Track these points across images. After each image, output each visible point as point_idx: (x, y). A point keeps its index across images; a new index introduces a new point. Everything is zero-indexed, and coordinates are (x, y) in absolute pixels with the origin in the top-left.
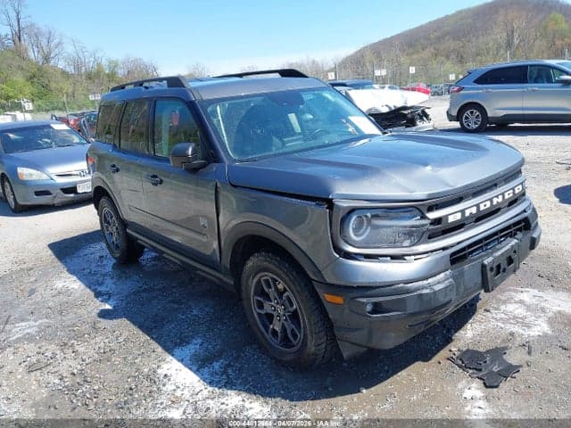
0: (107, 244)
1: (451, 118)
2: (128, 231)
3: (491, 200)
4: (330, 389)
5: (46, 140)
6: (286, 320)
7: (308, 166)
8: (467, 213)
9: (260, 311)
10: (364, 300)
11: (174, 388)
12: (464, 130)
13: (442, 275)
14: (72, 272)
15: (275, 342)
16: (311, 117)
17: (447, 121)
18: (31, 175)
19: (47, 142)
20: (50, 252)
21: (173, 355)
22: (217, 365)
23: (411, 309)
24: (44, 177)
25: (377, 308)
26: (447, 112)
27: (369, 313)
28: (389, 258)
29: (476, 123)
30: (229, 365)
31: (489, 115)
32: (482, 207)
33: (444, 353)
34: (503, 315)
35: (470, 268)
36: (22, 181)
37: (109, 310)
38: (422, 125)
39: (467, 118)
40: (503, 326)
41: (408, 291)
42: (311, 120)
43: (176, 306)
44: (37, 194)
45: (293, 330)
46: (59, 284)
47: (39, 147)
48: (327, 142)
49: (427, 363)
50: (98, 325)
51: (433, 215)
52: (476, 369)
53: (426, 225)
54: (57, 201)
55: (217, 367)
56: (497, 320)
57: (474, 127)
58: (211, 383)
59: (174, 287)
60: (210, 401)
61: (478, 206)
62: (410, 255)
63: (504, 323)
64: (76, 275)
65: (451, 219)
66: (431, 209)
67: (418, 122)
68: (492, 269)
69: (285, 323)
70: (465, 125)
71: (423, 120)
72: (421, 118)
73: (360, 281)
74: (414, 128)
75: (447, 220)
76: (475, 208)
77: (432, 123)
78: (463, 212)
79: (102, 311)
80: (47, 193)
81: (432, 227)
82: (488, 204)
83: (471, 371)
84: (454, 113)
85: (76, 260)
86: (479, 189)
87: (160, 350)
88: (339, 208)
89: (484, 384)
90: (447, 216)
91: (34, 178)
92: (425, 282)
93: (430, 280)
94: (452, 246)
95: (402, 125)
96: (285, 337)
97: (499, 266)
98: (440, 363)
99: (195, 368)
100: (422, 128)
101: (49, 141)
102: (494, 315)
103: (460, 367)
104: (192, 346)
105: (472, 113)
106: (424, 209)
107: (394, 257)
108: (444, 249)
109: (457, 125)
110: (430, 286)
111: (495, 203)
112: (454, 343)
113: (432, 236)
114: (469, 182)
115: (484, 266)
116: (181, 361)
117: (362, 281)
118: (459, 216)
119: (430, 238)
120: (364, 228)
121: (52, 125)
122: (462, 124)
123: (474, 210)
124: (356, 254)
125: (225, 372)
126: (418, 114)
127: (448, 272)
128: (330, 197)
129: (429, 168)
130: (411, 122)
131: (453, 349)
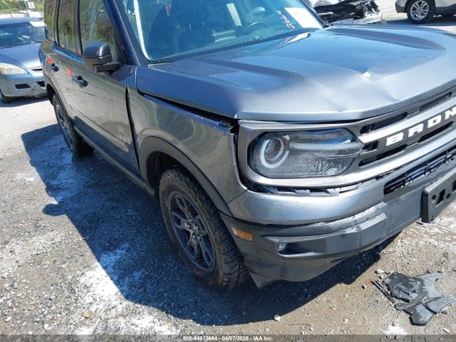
0: (65, 138)
1: (399, 9)
2: (75, 128)
3: (443, 114)
4: (244, 313)
5: (26, 37)
6: (201, 240)
7: (227, 71)
8: (411, 133)
9: (178, 226)
10: (276, 240)
11: (91, 300)
12: (411, 22)
13: (372, 209)
14: (33, 163)
15: (192, 258)
16: (263, 9)
17: (396, 13)
18: (11, 70)
19: (26, 39)
20: (21, 143)
21: (99, 261)
22: (137, 275)
23: (331, 249)
24: (22, 71)
25: (291, 248)
26: (396, 4)
27: (281, 252)
28: (308, 191)
29: (422, 14)
30: (148, 277)
31: (437, 6)
32: (431, 124)
33: (368, 275)
34: (437, 230)
35: (407, 198)
36: (4, 75)
37: (54, 205)
38: (371, 17)
39: (414, 9)
40: (436, 243)
41: (329, 231)
42: (262, 13)
43: (115, 204)
44: (18, 86)
45: (206, 253)
46: (20, 176)
47: (19, 43)
48: (257, 37)
49: (349, 286)
50: (40, 223)
51: (367, 138)
52: (403, 299)
53: (357, 150)
54: (36, 93)
55: (137, 278)
56: (431, 237)
57: (421, 17)
58: (127, 297)
59: (116, 183)
60: (121, 319)
61: (425, 122)
62: (334, 187)
63: (437, 240)
64: (36, 167)
65: (390, 142)
66: (365, 130)
67: (366, 15)
68: (434, 197)
69: (200, 243)
70: (412, 15)
71: (372, 12)
72: (370, 10)
73: (270, 219)
74: (361, 21)
75: (385, 143)
76: (422, 125)
77: (380, 14)
78: (405, 131)
79: (47, 206)
80: (25, 86)
81: (365, 152)
82: (439, 119)
83: (397, 301)
84: (403, 4)
85: (40, 152)
86: (429, 100)
87: (89, 253)
88: (247, 131)
89: (411, 319)
90: (384, 139)
91: (14, 72)
92: (350, 219)
93: (358, 217)
94: (388, 173)
95: (350, 17)
96: (200, 256)
97: (442, 193)
98: (363, 287)
99: (116, 278)
100: (370, 20)
101: (28, 37)
102: (428, 230)
103: (385, 294)
104: (119, 251)
105: (420, 3)
106: (356, 132)
107: (314, 190)
108: (377, 177)
109: (404, 16)
110: (356, 223)
111: (447, 117)
112: (380, 262)
113: (364, 163)
114: (417, 94)
115: (424, 195)
116: (105, 268)
117: (273, 218)
118: (400, 137)
119: (361, 164)
120: (280, 153)
121: (31, 23)
122: (409, 15)
123: (420, 128)
124: (268, 186)
125: (143, 285)
126: (367, 6)
127: (380, 206)
128: (236, 117)
129: (367, 74)
130: (359, 14)
131: (380, 271)
